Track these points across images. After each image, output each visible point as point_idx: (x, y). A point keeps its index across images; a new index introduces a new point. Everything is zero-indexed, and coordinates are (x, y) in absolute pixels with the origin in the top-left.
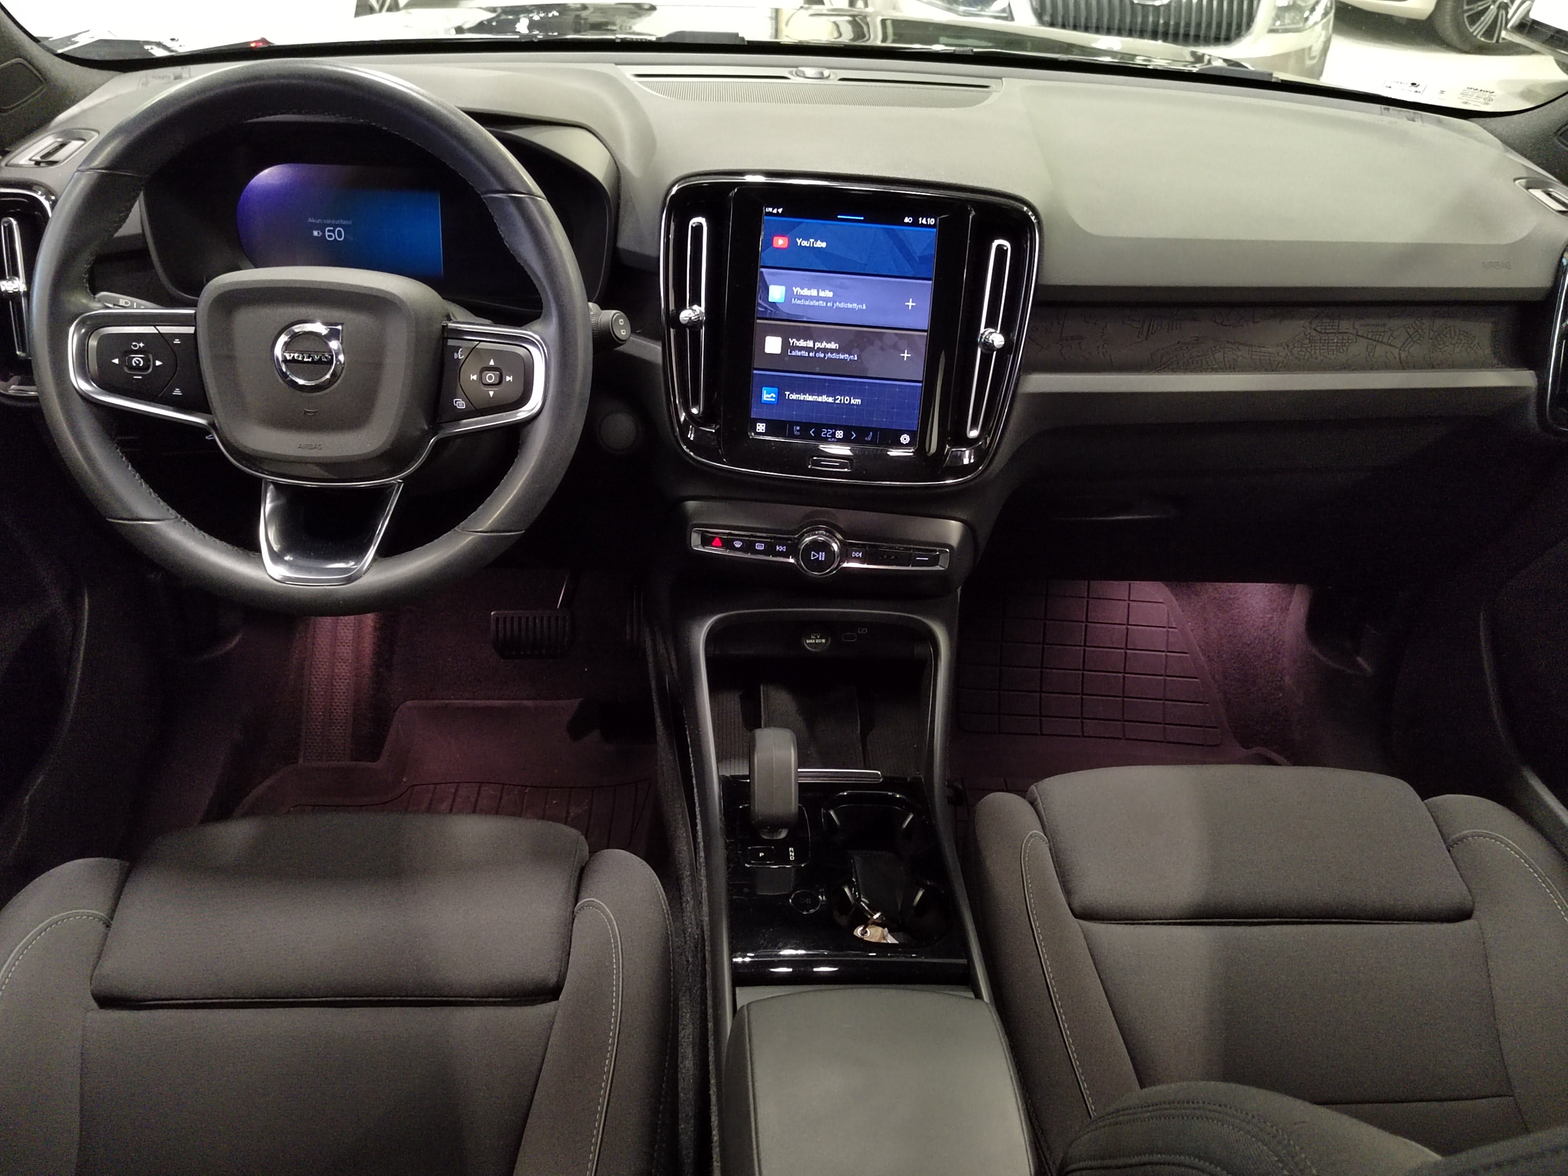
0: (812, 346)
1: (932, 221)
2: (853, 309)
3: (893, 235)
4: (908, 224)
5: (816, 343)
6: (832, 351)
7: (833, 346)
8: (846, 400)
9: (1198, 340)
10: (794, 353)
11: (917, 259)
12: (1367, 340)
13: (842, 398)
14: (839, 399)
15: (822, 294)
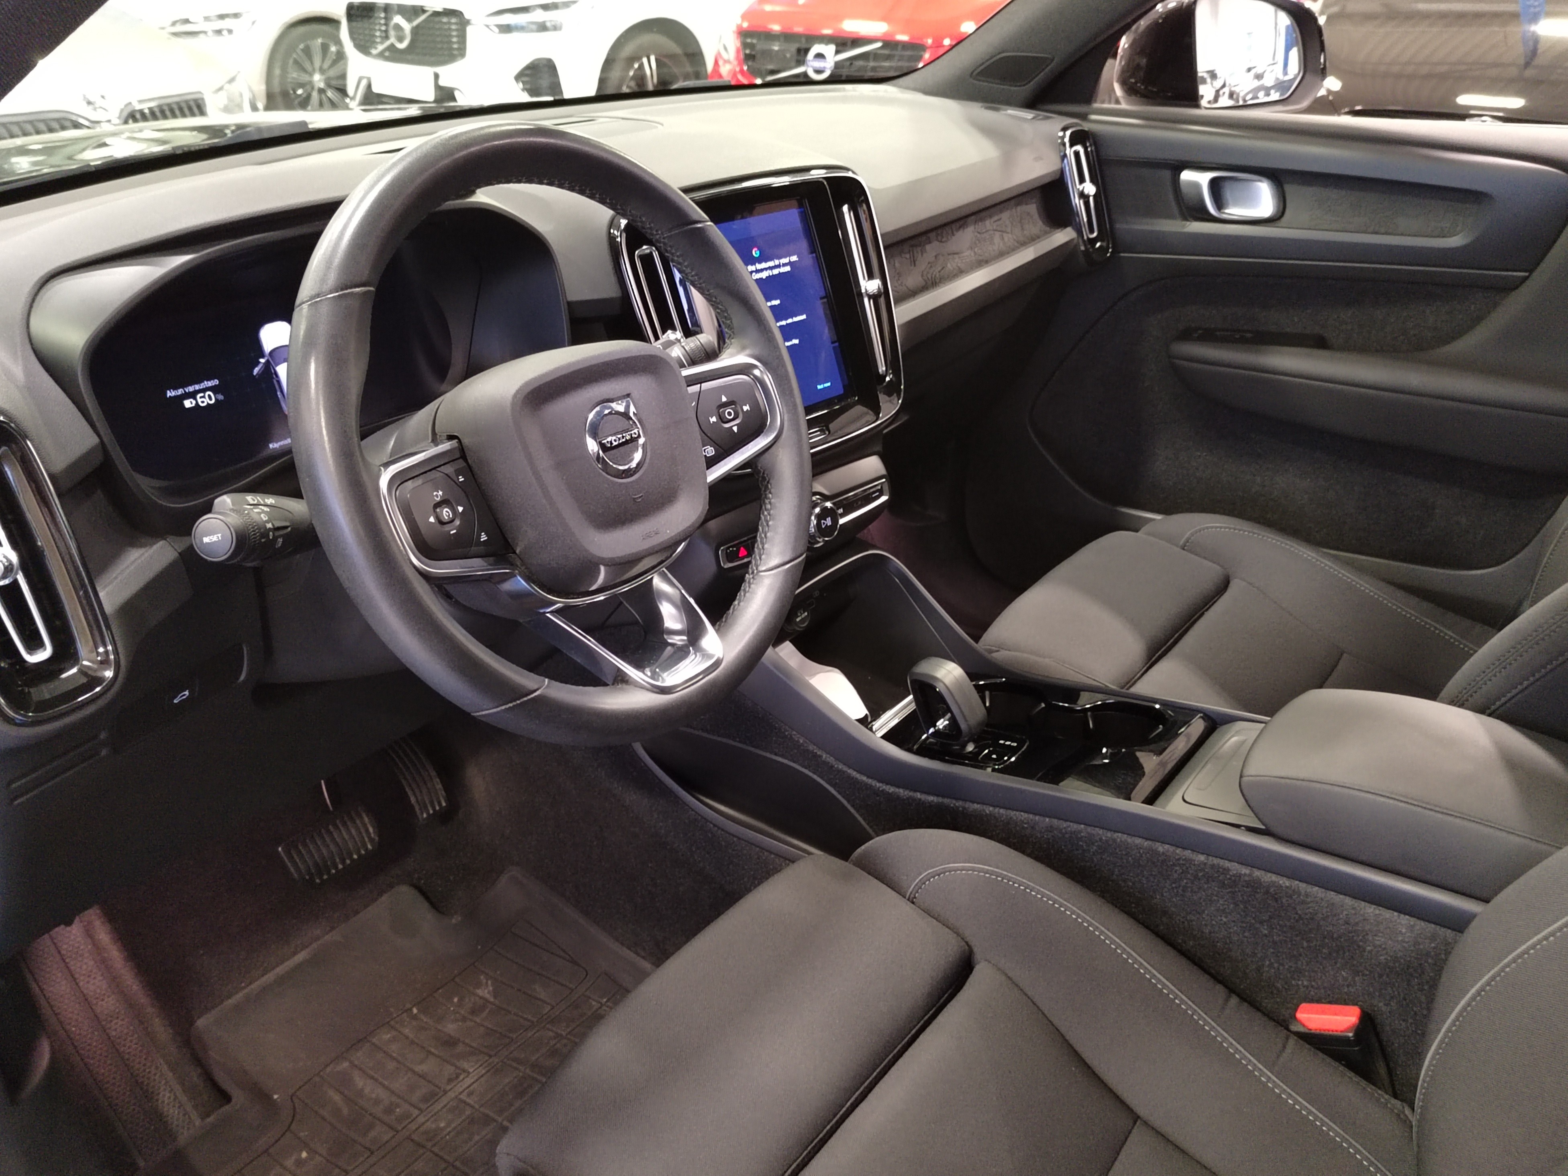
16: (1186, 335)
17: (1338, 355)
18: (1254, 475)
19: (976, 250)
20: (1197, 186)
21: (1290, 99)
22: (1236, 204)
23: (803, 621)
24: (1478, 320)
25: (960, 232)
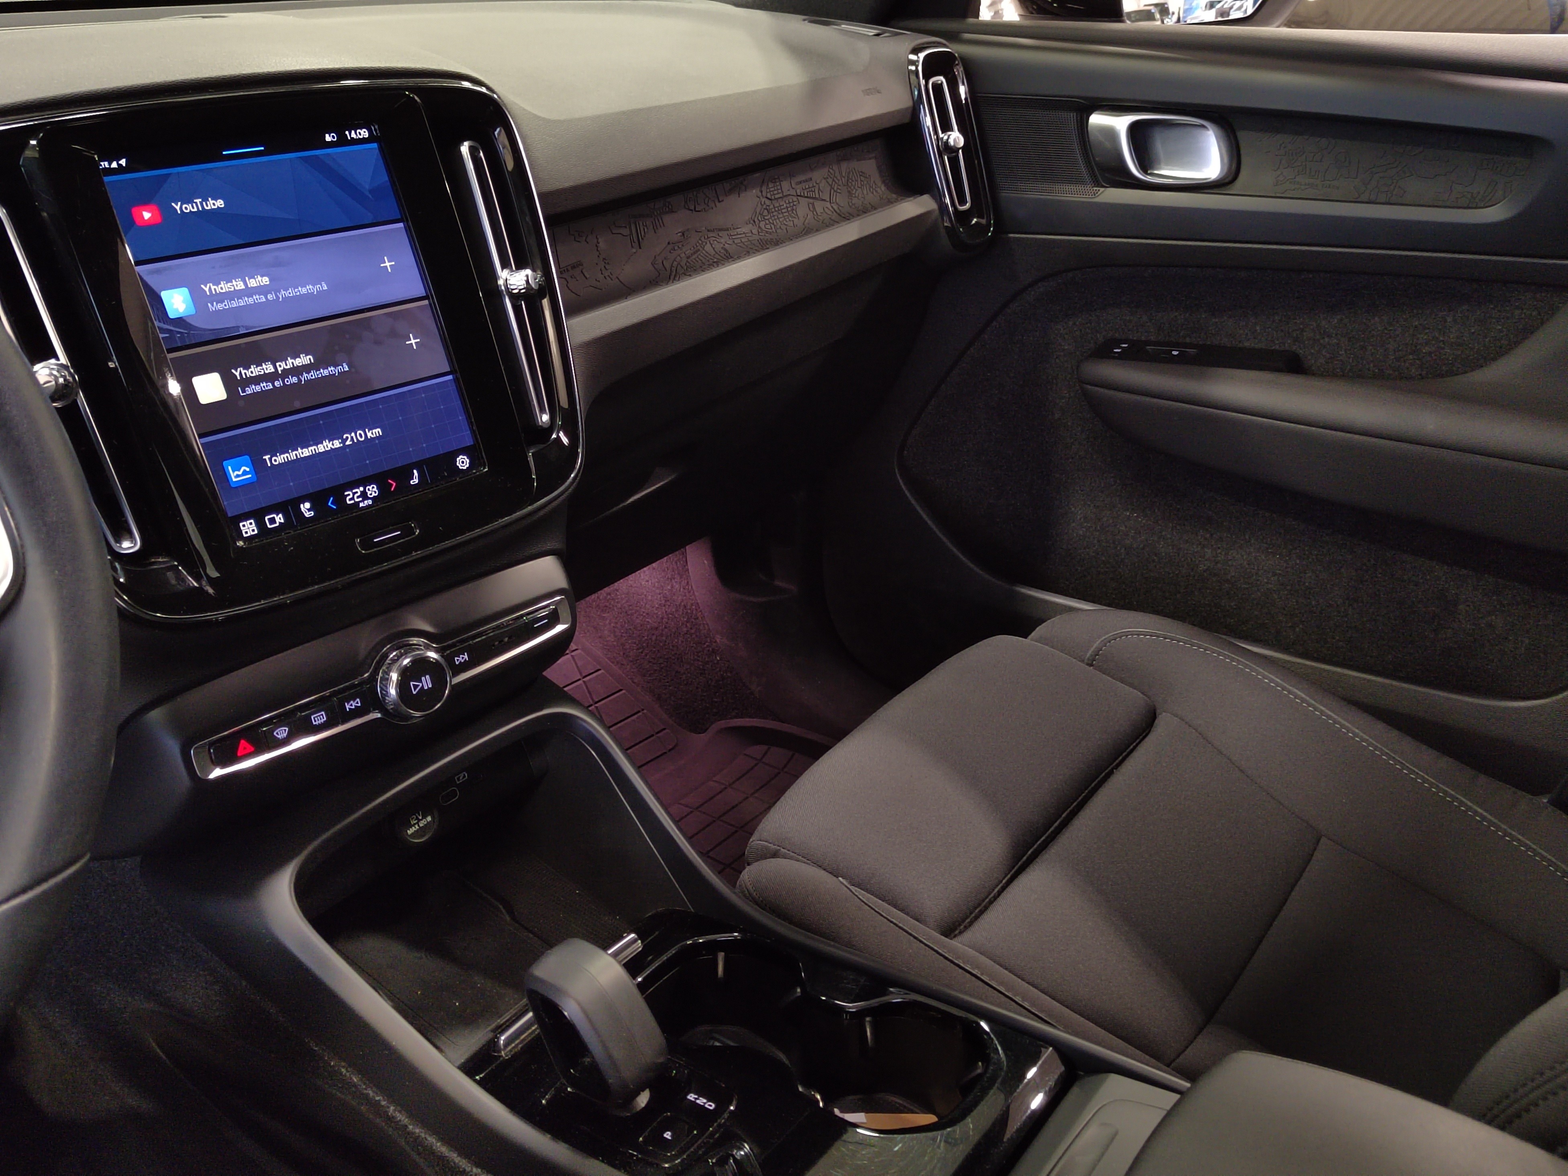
0: (273, 370)
1: (364, 133)
2: (309, 296)
3: (318, 165)
4: (331, 145)
5: (278, 364)
6: (307, 368)
7: (304, 360)
8: (359, 436)
9: (683, 234)
10: (249, 391)
11: (367, 193)
12: (806, 199)
13: (353, 434)
14: (350, 438)
15: (252, 283)
16: (1103, 352)
17: (1316, 383)
18: (1204, 547)
19: (762, 224)
20: (1111, 134)
21: (1255, 18)
22: (1171, 164)
23: (422, 831)
24: (1526, 332)
25: (733, 198)
